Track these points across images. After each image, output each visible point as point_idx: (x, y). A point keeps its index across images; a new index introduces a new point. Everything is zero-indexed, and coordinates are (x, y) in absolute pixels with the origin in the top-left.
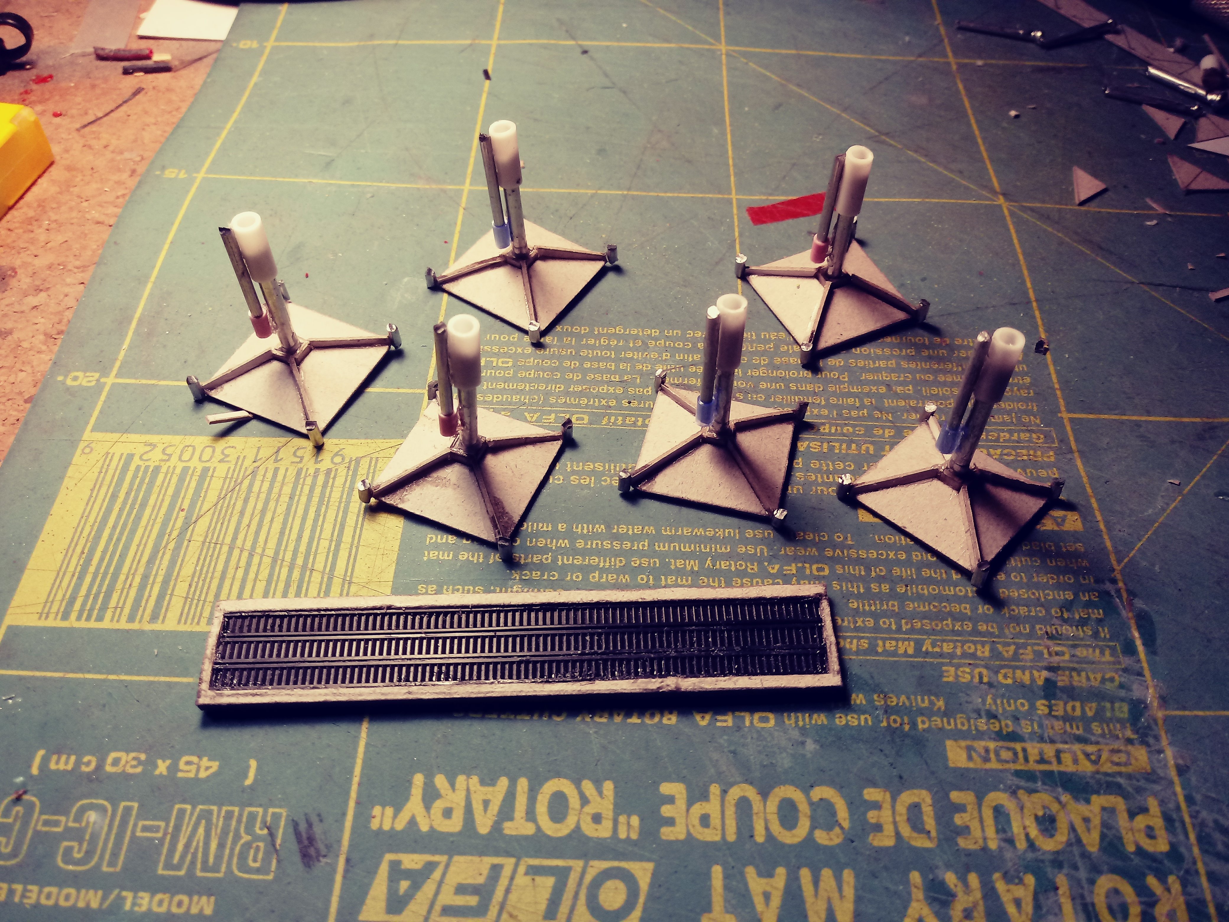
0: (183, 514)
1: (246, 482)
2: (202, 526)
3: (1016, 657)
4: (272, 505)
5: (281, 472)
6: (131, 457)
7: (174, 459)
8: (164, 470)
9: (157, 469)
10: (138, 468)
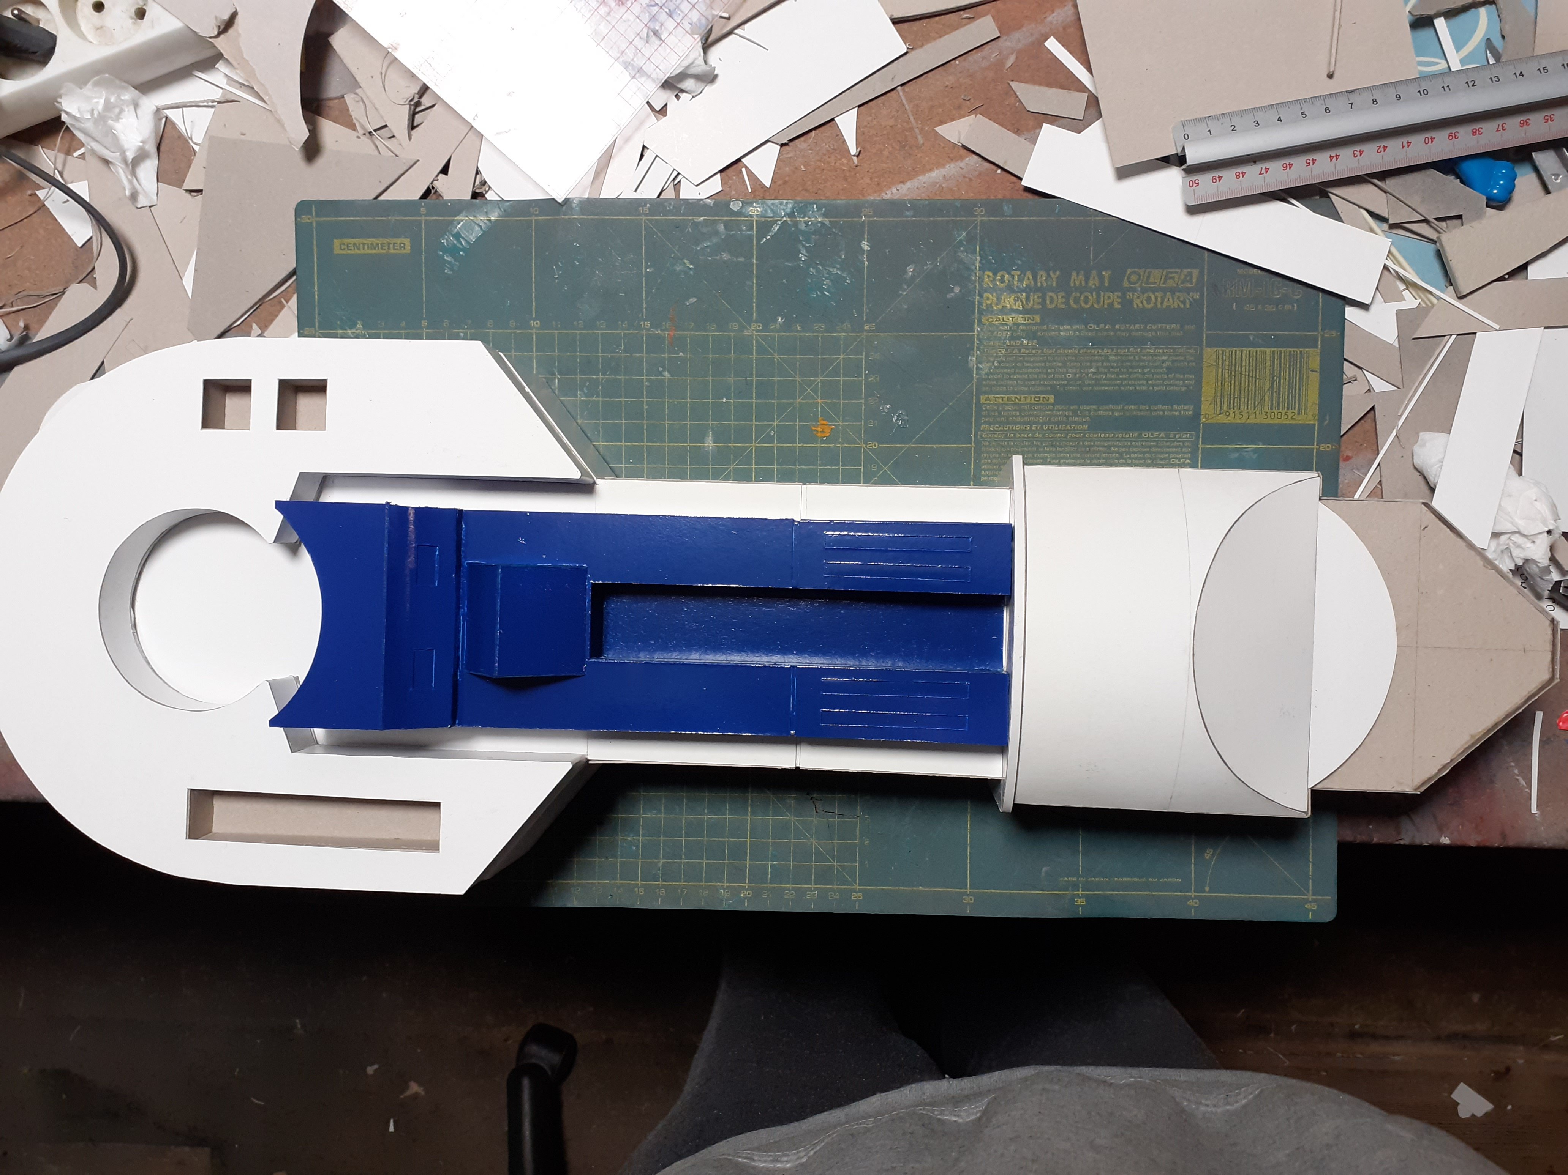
0: (1275, 390)
1: (1257, 403)
2: (1267, 386)
3: (1014, 349)
4: (1246, 394)
5: (1246, 408)
6: (1299, 414)
7: (1283, 412)
8: (1286, 409)
9: (1288, 409)
10: (1295, 409)
